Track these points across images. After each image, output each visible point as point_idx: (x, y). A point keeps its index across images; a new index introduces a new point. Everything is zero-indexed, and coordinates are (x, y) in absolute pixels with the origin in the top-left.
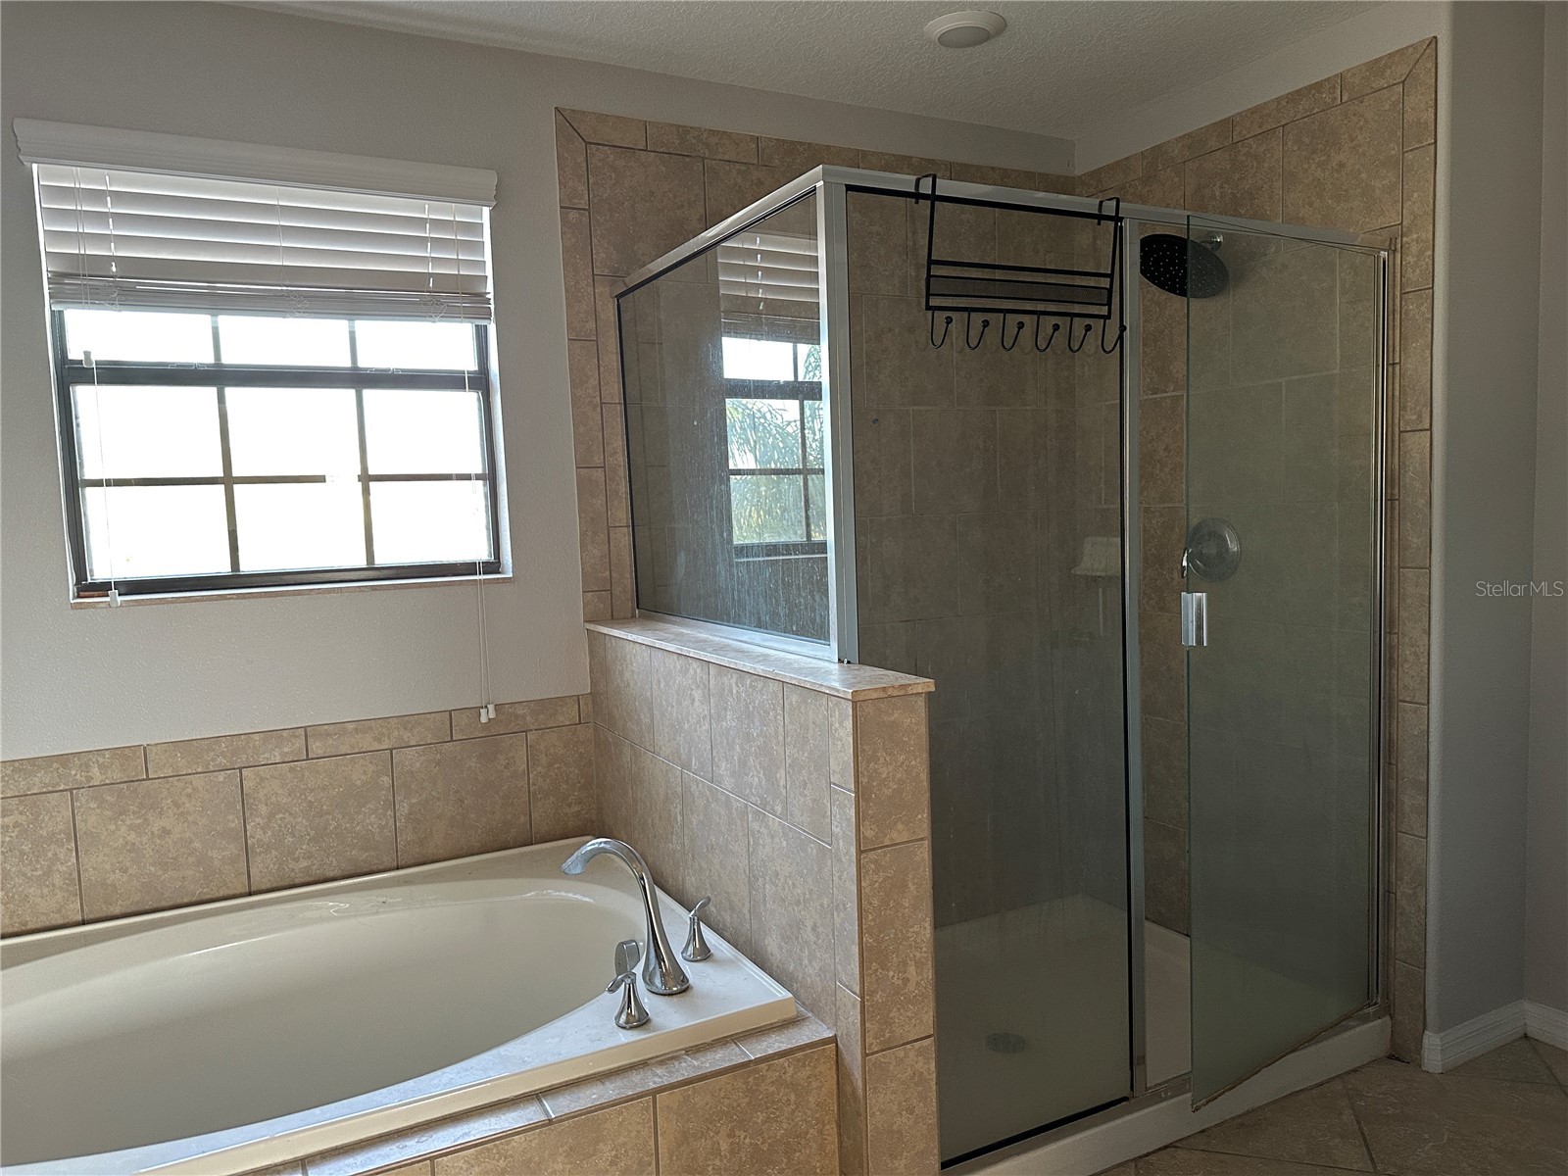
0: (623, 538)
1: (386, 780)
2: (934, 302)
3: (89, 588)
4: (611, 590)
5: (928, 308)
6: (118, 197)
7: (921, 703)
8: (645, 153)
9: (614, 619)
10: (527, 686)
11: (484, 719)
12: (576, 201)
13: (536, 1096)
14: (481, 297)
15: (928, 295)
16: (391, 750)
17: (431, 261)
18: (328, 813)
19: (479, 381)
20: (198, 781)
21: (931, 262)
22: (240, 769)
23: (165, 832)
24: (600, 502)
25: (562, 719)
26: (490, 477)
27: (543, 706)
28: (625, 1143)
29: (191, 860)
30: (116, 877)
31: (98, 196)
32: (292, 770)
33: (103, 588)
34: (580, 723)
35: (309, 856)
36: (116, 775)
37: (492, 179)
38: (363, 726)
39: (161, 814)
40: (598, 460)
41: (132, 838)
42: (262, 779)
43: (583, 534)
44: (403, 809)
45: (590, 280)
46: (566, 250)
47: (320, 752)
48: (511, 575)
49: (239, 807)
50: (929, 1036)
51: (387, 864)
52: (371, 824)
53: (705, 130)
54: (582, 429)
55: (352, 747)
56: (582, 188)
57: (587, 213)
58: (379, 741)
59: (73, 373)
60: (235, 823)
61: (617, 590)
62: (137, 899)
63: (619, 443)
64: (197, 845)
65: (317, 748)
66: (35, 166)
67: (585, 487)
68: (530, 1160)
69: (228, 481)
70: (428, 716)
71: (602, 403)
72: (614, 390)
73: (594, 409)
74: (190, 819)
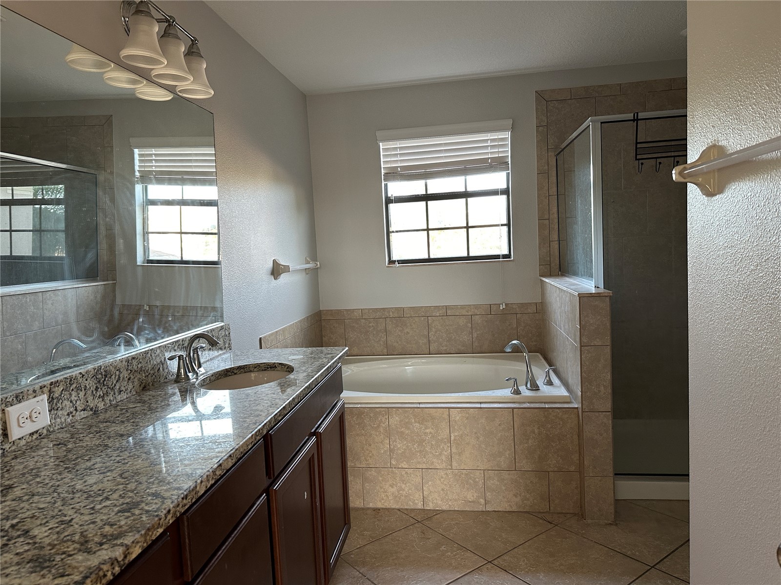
0: (555, 245)
1: (470, 325)
2: (638, 157)
3: (391, 262)
4: (550, 265)
5: (636, 159)
6: (401, 148)
7: (608, 299)
8: (570, 100)
9: (550, 275)
10: (516, 298)
11: (501, 308)
12: (542, 123)
13: (481, 403)
14: (507, 163)
15: (636, 155)
16: (471, 315)
17: (489, 153)
18: (452, 333)
19: (505, 192)
20: (417, 319)
21: (637, 143)
22: (428, 317)
23: (408, 333)
24: (547, 232)
25: (529, 311)
26: (508, 225)
27: (523, 305)
28: (503, 421)
29: (414, 342)
30: (395, 344)
31: (395, 149)
32: (442, 318)
33: (394, 262)
34: (537, 313)
35: (446, 346)
36: (396, 315)
37: (510, 122)
38: (463, 307)
39: (407, 327)
40: (546, 217)
41: (400, 333)
42: (434, 321)
43: (540, 244)
44: (475, 335)
45: (546, 151)
46: (538, 142)
47: (450, 314)
48: (512, 259)
49: (427, 328)
50: (609, 412)
51: (469, 352)
52: (465, 338)
53: (596, 86)
54: (541, 206)
55: (460, 313)
56: (545, 119)
57: (546, 127)
58: (468, 312)
59: (389, 201)
60: (426, 333)
61: (552, 265)
62: (400, 351)
63: (555, 210)
64: (416, 338)
65: (449, 312)
66: (381, 144)
67: (541, 227)
68: (475, 417)
69: (428, 230)
70: (484, 306)
71: (549, 196)
72: (554, 190)
73: (546, 198)
74: (414, 330)
